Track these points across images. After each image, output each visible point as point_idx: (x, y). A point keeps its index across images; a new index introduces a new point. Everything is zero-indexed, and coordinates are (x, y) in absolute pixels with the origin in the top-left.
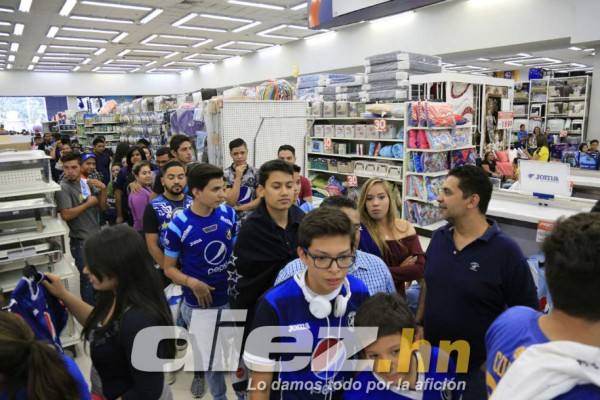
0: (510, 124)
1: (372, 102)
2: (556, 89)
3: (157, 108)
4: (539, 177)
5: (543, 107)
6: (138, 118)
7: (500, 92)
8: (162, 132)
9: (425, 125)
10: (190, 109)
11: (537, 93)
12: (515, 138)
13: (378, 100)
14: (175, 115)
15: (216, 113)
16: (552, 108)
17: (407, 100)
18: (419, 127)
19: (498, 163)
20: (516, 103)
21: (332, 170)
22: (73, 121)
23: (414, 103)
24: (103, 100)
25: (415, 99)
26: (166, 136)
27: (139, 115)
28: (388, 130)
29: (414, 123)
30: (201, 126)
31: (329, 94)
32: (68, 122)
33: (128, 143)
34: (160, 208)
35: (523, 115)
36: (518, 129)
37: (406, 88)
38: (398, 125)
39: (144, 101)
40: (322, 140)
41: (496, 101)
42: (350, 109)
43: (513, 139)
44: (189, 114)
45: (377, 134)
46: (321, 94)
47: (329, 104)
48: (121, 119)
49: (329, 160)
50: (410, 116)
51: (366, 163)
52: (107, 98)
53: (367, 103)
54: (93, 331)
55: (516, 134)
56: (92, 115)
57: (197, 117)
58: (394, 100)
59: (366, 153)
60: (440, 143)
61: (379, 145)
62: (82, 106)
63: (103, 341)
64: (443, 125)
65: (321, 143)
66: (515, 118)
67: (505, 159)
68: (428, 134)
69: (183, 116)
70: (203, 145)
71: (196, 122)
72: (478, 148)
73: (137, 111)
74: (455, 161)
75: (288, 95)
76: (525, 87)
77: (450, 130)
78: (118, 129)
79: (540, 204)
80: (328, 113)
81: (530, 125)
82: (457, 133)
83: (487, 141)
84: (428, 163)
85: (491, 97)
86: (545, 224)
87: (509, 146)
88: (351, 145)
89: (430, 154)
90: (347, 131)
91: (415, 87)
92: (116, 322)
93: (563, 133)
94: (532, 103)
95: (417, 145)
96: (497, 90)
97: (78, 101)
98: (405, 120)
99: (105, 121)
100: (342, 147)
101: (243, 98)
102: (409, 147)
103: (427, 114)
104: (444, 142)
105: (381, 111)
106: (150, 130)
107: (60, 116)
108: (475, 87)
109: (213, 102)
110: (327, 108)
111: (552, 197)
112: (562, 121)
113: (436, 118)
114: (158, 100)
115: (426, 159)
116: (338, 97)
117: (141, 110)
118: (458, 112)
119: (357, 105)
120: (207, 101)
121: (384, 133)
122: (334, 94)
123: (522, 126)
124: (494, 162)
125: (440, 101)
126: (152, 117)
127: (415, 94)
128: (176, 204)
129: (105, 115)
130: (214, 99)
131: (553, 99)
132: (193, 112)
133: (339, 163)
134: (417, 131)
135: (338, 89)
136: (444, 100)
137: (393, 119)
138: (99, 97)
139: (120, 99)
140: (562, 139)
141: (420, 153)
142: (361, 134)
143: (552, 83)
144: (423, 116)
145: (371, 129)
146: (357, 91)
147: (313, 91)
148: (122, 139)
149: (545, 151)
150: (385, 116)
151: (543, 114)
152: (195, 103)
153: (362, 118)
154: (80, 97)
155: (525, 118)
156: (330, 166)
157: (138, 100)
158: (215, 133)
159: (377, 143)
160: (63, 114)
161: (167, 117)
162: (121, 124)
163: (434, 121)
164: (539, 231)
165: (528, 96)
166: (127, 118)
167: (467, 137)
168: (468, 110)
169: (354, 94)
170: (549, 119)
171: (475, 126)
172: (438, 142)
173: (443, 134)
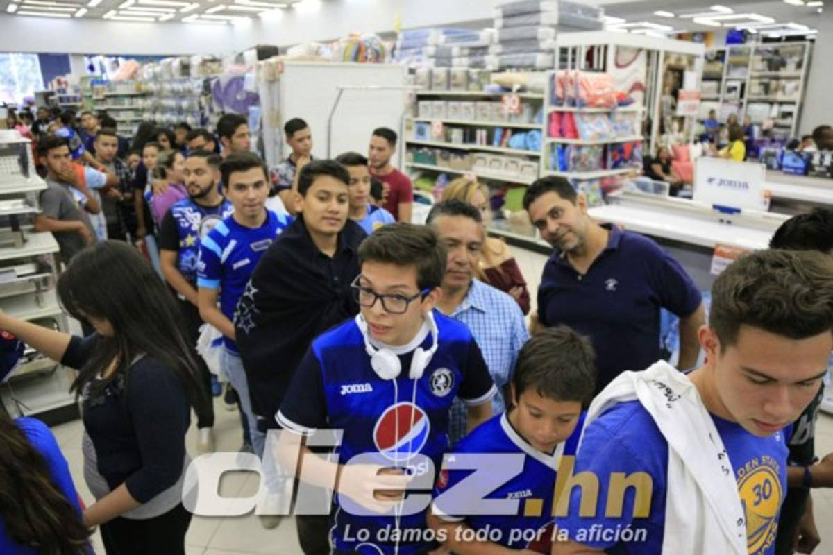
0: (693, 108)
1: (501, 69)
2: (763, 60)
3: (194, 72)
4: (722, 182)
5: (743, 86)
6: (167, 87)
7: (684, 62)
8: (201, 108)
9: (573, 104)
10: (239, 74)
11: (736, 65)
12: (701, 129)
13: (510, 67)
14: (218, 83)
15: (273, 81)
16: (754, 89)
17: (552, 68)
18: (566, 108)
19: (674, 163)
20: (707, 78)
21: (441, 166)
22: (77, 90)
23: (560, 73)
24: (121, 60)
25: (563, 67)
26: (207, 114)
27: (169, 82)
28: (521, 110)
29: (557, 101)
30: (254, 99)
31: (443, 58)
32: (70, 92)
33: (154, 123)
34: (183, 215)
35: (714, 95)
36: (705, 116)
37: (551, 51)
38: (536, 105)
39: (176, 63)
40: (429, 123)
41: (677, 73)
42: (469, 79)
43: (698, 129)
44: (238, 81)
45: (506, 116)
46: (431, 57)
47: (441, 72)
48: (144, 88)
49: (438, 152)
50: (553, 90)
51: (489, 157)
52: (127, 57)
53: (495, 71)
54: (88, 384)
55: (702, 122)
56: (102, 82)
57: (249, 86)
58: (532, 68)
59: (489, 142)
60: (593, 131)
61: (509, 132)
62: (92, 68)
63: (101, 400)
64: (599, 106)
65: (427, 128)
66: (703, 100)
67: (684, 157)
68: (577, 119)
69: (230, 84)
70: (258, 127)
71: (248, 94)
72: (648, 141)
73: (167, 77)
74: (613, 158)
75: (378, 57)
76: (720, 56)
77: (609, 114)
78: (140, 103)
79: (722, 221)
80: (439, 84)
81: (724, 112)
82: (618, 117)
83: (662, 130)
84: (575, 160)
85: (671, 69)
86: (724, 249)
87: (692, 138)
88: (469, 132)
89: (579, 147)
90: (464, 111)
91: (564, 51)
92: (120, 376)
93: (767, 124)
94: (727, 80)
95: (562, 133)
96: (679, 59)
97: (87, 61)
98: (546, 97)
99: (121, 90)
100: (457, 134)
101: (312, 60)
102: (549, 135)
103: (576, 88)
104: (599, 130)
105: (511, 84)
106: (185, 104)
107: (59, 82)
108: (649, 53)
109: (271, 65)
110: (438, 77)
111: (738, 211)
112: (766, 107)
113: (588, 95)
114: (195, 61)
115: (573, 154)
116: (455, 61)
117: (172, 76)
118: (623, 88)
119: (479, 73)
120: (262, 63)
121: (517, 115)
122: (449, 58)
123: (712, 112)
124: (669, 161)
125: (597, 70)
126: (187, 85)
127: (563, 60)
128: (207, 211)
129: (120, 82)
130: (273, 60)
131: (757, 74)
132: (243, 78)
133: (452, 156)
134: (561, 114)
135: (455, 51)
136: (604, 70)
137: (529, 95)
138: (117, 56)
139: (143, 59)
140: (766, 133)
141: (564, 146)
142: (485, 115)
143: (758, 51)
144: (570, 92)
145: (498, 110)
146: (483, 54)
147: (420, 53)
148: (147, 117)
149: (739, 147)
150: (519, 91)
151: (742, 95)
152: (248, 66)
153: (485, 92)
154: (91, 56)
155: (717, 100)
156: (439, 160)
157: (168, 60)
158: (272, 109)
159: (505, 129)
160: (63, 79)
161: (207, 86)
162: (144, 95)
163: (587, 99)
164: (715, 258)
165: (722, 69)
166: (152, 86)
167: (632, 124)
168: (637, 86)
169: (478, 59)
170: (750, 102)
171: (645, 109)
172: (590, 129)
173: (599, 119)
